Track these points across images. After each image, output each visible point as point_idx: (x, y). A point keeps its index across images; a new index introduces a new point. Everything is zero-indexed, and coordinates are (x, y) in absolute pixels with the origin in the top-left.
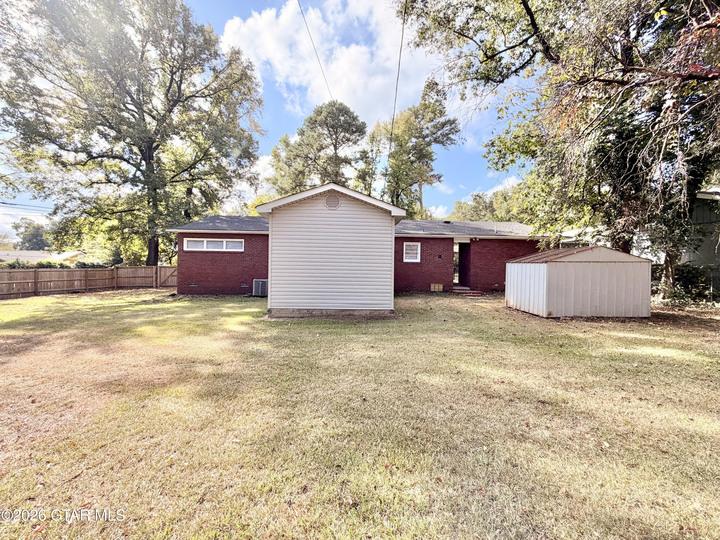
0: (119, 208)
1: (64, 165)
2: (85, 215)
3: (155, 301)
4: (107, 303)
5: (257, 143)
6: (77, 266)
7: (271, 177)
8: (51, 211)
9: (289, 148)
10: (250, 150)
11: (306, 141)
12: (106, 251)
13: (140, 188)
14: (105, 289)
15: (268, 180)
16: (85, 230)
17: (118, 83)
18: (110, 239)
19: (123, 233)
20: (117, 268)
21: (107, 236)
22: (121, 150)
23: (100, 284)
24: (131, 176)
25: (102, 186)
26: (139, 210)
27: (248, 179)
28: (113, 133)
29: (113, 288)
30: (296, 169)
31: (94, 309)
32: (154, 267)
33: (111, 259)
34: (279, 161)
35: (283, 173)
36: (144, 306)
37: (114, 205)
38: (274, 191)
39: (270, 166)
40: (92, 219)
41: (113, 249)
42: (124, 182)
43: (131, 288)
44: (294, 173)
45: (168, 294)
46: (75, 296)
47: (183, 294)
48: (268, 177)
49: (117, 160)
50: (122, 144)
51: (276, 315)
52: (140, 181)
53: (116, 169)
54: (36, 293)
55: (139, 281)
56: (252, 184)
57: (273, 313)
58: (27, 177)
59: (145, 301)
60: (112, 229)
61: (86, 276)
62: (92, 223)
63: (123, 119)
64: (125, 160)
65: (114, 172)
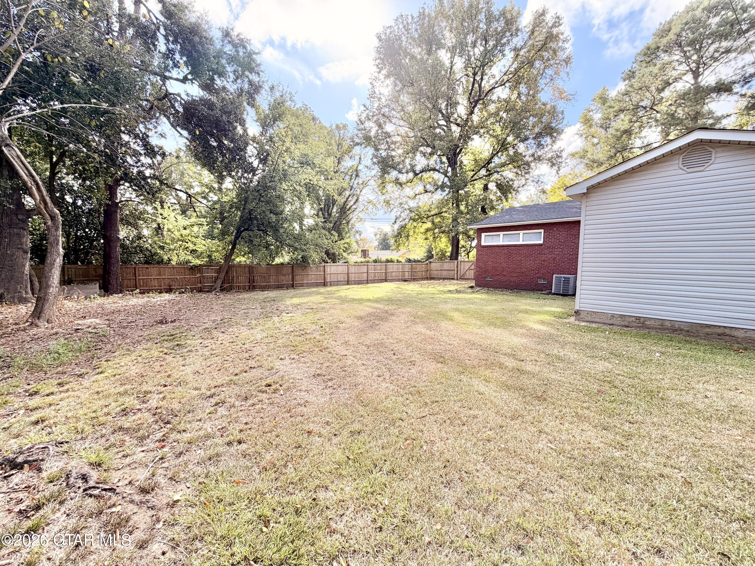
0: (432, 213)
1: (401, 184)
2: (411, 221)
3: (458, 292)
4: (424, 290)
5: (562, 113)
6: (406, 261)
7: (578, 149)
8: (393, 221)
9: (608, 104)
10: (553, 125)
11: (636, 85)
12: (422, 248)
13: (447, 192)
14: (423, 279)
15: (573, 155)
16: (411, 233)
17: (434, 106)
18: (426, 239)
19: (434, 233)
20: (430, 262)
21: (424, 237)
22: (434, 163)
23: (419, 275)
24: (440, 183)
25: (421, 196)
26: (445, 212)
27: (549, 160)
28: (429, 150)
29: (427, 279)
30: (617, 130)
31: (418, 294)
32: (456, 261)
33: (426, 255)
34: (591, 126)
35: (596, 141)
36: (450, 295)
37: (429, 211)
38: (582, 166)
39: (577, 137)
40: (415, 224)
41: (427, 247)
42: (436, 189)
43: (439, 279)
44: (614, 136)
45: (466, 286)
46: (406, 283)
47: (480, 286)
48: (574, 151)
49: (432, 172)
50: (435, 157)
51: (586, 319)
52: (447, 186)
53: (430, 180)
54: (386, 280)
55: (445, 274)
56: (553, 165)
57: (581, 316)
58: (382, 198)
59: (450, 291)
60: (427, 230)
61: (412, 269)
62: (415, 227)
63: (436, 135)
64: (437, 170)
65: (430, 183)
